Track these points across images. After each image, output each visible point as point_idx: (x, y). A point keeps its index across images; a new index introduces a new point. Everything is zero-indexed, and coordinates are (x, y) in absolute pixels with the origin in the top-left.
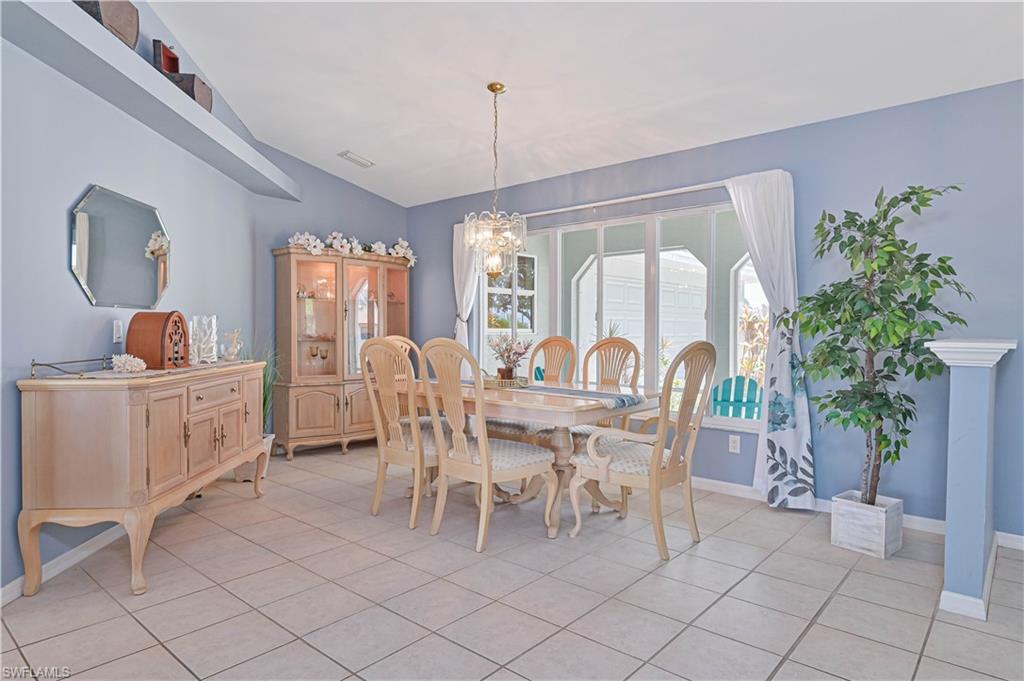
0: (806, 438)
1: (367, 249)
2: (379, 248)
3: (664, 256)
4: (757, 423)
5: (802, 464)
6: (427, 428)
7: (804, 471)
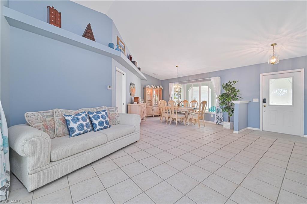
0: (222, 115)
1: (156, 87)
2: (158, 87)
3: (202, 87)
4: (215, 113)
5: (221, 118)
6: (166, 112)
7: (222, 119)
